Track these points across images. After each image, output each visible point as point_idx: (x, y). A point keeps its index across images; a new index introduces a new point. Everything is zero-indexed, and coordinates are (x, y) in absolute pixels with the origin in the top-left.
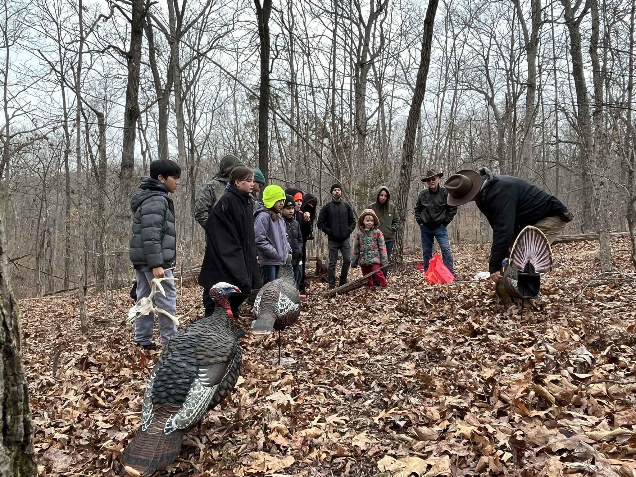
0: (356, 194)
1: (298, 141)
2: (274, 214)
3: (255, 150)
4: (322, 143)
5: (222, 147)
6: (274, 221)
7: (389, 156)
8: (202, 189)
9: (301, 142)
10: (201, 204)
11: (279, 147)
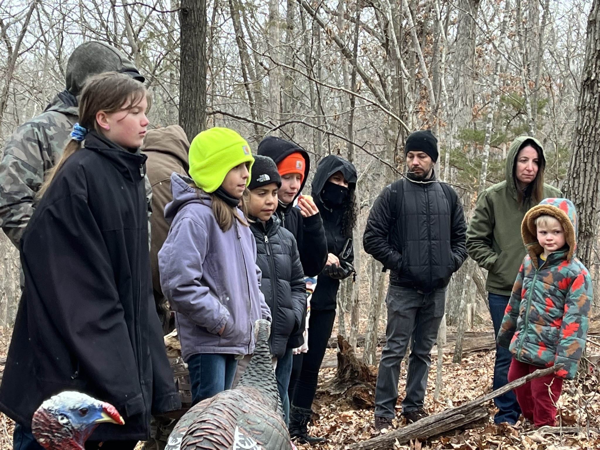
0: (452, 164)
1: (290, 15)
2: (225, 209)
3: (170, 38)
4: (357, 21)
5: (76, 28)
6: (223, 228)
7: (547, 56)
8: (19, 136)
9: (297, 19)
10: (15, 181)
11: (238, 29)
